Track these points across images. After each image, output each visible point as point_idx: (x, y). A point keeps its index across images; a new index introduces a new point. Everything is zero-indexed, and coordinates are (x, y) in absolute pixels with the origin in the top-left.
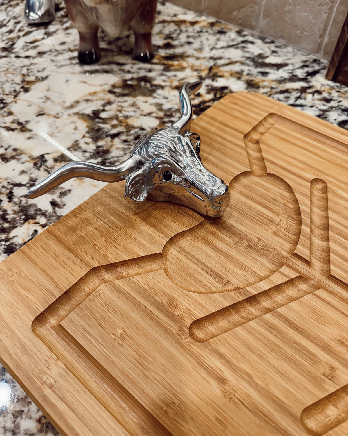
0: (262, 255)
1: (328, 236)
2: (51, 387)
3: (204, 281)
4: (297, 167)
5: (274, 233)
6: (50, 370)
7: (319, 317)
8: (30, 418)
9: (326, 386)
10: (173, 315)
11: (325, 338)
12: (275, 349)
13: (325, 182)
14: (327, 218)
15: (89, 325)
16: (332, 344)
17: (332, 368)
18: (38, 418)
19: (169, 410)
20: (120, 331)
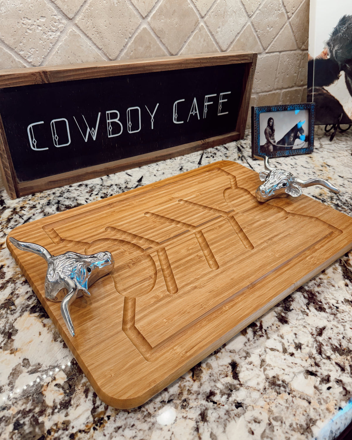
0: (140, 261)
1: (140, 237)
2: (187, 352)
3: (147, 285)
4: (94, 232)
5: (129, 254)
6: (178, 353)
7: (177, 252)
8: (192, 385)
9: (203, 259)
10: (162, 298)
11: (186, 253)
12: (186, 269)
13: (109, 227)
14: (130, 234)
15: (157, 333)
16: (188, 252)
17: (197, 256)
18: (193, 381)
19: (204, 307)
20: (165, 320)
